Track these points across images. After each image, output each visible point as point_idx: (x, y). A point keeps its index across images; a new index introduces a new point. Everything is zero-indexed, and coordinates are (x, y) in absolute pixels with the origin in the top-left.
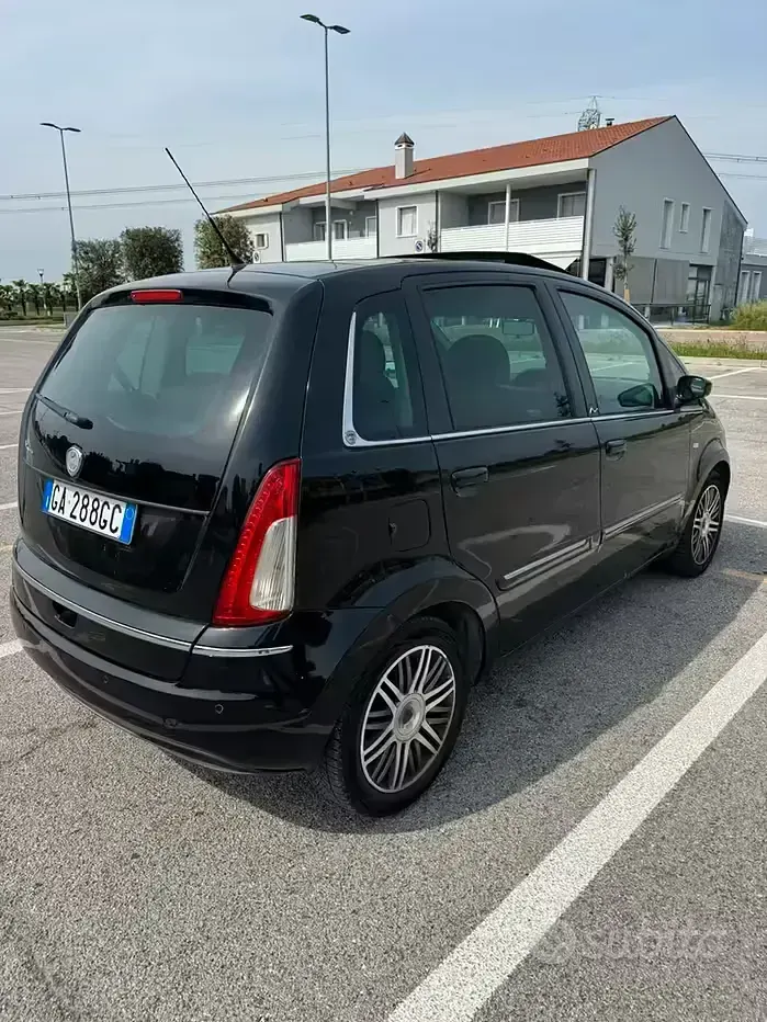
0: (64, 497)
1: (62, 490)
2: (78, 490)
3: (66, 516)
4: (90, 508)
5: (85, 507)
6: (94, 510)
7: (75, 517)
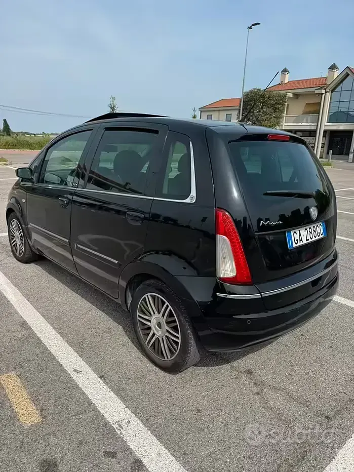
0: (300, 235)
1: (298, 232)
2: (305, 228)
3: (305, 242)
4: (313, 232)
5: (311, 233)
6: (315, 231)
7: (308, 240)
